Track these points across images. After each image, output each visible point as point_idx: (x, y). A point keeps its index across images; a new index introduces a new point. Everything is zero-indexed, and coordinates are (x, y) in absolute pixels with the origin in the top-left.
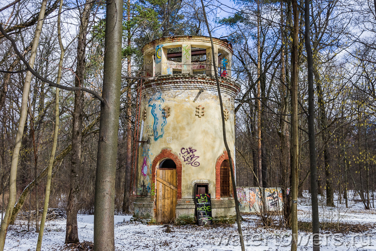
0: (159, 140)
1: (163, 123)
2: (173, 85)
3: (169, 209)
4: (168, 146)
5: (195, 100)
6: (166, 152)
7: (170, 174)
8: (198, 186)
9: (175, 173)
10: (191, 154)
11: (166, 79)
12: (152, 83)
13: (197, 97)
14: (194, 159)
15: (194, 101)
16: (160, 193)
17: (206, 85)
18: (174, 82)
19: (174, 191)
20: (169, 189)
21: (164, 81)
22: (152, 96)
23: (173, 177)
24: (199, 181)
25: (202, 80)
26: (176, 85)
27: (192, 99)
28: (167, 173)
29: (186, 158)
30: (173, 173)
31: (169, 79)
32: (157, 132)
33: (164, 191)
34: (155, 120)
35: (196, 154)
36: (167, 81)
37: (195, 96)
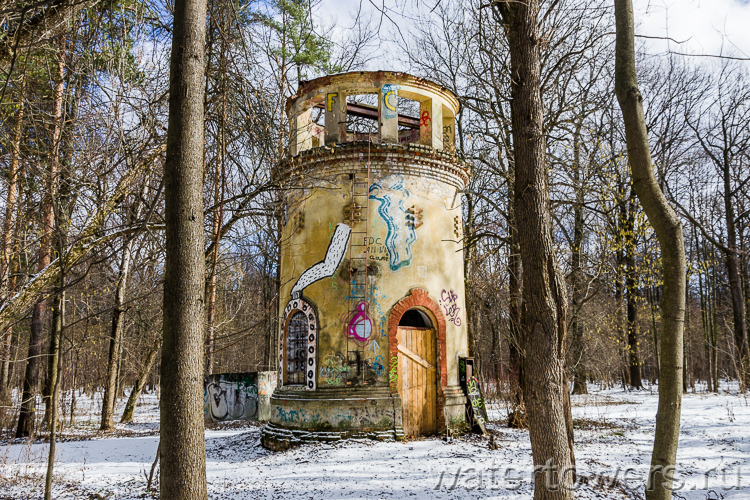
0: (400, 269)
1: (409, 236)
2: (429, 168)
3: (421, 409)
4: (421, 284)
5: (453, 204)
6: (420, 296)
7: (420, 339)
9: (429, 336)
10: (453, 302)
11: (421, 155)
12: (390, 155)
13: (454, 199)
14: (456, 312)
15: (452, 207)
16: (405, 377)
18: (432, 165)
19: (429, 372)
20: (420, 367)
21: (417, 158)
22: (379, 179)
23: (426, 345)
26: (433, 169)
28: (414, 336)
29: (447, 308)
30: (425, 337)
31: (427, 155)
32: (397, 255)
33: (410, 372)
34: (390, 229)
35: (458, 303)
36: (422, 159)
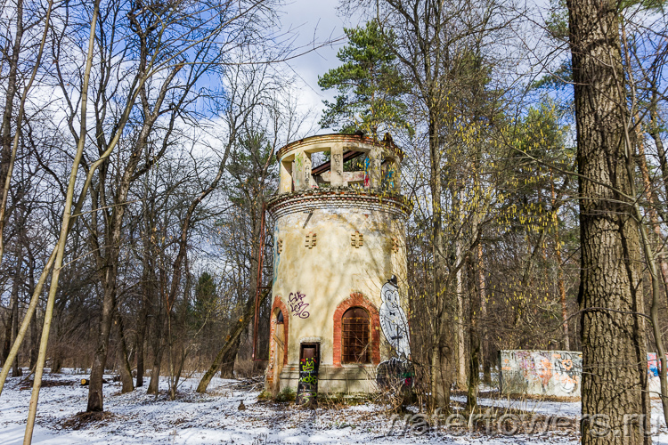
0: (275, 284)
1: (277, 260)
4: (280, 292)
5: (305, 225)
6: (277, 301)
8: (304, 346)
10: (299, 300)
13: (308, 220)
14: (302, 308)
15: (304, 227)
16: (276, 357)
17: (317, 202)
20: (282, 350)
24: (308, 339)
25: (309, 197)
27: (302, 224)
29: (293, 306)
33: (278, 353)
35: (305, 300)
37: (305, 219)
